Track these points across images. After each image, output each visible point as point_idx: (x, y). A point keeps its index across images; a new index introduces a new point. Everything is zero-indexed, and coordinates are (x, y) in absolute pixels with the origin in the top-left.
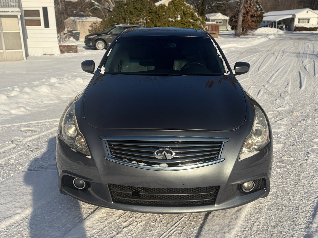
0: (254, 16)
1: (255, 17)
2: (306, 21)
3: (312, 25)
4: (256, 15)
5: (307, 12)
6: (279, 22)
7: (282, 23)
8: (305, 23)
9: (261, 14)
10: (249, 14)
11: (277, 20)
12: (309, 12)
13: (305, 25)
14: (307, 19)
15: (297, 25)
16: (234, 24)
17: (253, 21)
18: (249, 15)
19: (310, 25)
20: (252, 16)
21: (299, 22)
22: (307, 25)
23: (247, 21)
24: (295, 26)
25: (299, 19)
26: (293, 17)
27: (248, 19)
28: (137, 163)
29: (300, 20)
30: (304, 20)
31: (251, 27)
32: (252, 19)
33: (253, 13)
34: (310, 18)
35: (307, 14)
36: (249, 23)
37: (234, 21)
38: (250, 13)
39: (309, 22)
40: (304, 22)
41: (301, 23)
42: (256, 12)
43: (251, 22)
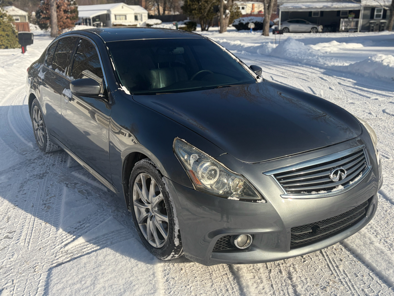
0: (68, 11)
1: (69, 13)
2: (123, 18)
3: (130, 22)
4: (69, 11)
5: (123, 7)
6: (94, 19)
7: (97, 20)
8: (123, 19)
9: (76, 9)
10: (61, 8)
11: (91, 17)
12: (124, 7)
13: (123, 22)
14: (124, 16)
15: (115, 22)
16: (43, 21)
17: (67, 18)
18: (62, 10)
19: (128, 22)
20: (65, 11)
21: (116, 19)
22: (125, 22)
23: (61, 17)
24: (112, 23)
25: (115, 16)
26: (108, 12)
27: (61, 15)
28: (317, 193)
29: (117, 17)
30: (121, 17)
31: (67, 25)
32: (66, 15)
33: (66, 7)
34: (127, 14)
35: (123, 9)
36: (64, 21)
37: (42, 17)
38: (63, 7)
39: (126, 19)
40: (121, 19)
41: (118, 20)
42: (69, 6)
43: (66, 19)
